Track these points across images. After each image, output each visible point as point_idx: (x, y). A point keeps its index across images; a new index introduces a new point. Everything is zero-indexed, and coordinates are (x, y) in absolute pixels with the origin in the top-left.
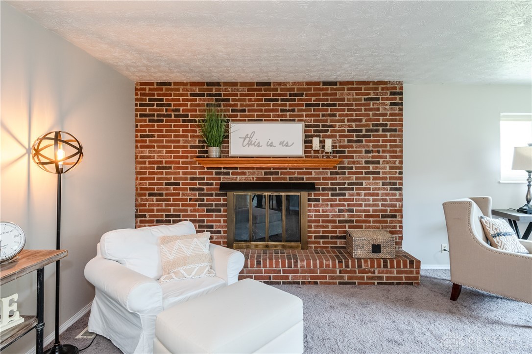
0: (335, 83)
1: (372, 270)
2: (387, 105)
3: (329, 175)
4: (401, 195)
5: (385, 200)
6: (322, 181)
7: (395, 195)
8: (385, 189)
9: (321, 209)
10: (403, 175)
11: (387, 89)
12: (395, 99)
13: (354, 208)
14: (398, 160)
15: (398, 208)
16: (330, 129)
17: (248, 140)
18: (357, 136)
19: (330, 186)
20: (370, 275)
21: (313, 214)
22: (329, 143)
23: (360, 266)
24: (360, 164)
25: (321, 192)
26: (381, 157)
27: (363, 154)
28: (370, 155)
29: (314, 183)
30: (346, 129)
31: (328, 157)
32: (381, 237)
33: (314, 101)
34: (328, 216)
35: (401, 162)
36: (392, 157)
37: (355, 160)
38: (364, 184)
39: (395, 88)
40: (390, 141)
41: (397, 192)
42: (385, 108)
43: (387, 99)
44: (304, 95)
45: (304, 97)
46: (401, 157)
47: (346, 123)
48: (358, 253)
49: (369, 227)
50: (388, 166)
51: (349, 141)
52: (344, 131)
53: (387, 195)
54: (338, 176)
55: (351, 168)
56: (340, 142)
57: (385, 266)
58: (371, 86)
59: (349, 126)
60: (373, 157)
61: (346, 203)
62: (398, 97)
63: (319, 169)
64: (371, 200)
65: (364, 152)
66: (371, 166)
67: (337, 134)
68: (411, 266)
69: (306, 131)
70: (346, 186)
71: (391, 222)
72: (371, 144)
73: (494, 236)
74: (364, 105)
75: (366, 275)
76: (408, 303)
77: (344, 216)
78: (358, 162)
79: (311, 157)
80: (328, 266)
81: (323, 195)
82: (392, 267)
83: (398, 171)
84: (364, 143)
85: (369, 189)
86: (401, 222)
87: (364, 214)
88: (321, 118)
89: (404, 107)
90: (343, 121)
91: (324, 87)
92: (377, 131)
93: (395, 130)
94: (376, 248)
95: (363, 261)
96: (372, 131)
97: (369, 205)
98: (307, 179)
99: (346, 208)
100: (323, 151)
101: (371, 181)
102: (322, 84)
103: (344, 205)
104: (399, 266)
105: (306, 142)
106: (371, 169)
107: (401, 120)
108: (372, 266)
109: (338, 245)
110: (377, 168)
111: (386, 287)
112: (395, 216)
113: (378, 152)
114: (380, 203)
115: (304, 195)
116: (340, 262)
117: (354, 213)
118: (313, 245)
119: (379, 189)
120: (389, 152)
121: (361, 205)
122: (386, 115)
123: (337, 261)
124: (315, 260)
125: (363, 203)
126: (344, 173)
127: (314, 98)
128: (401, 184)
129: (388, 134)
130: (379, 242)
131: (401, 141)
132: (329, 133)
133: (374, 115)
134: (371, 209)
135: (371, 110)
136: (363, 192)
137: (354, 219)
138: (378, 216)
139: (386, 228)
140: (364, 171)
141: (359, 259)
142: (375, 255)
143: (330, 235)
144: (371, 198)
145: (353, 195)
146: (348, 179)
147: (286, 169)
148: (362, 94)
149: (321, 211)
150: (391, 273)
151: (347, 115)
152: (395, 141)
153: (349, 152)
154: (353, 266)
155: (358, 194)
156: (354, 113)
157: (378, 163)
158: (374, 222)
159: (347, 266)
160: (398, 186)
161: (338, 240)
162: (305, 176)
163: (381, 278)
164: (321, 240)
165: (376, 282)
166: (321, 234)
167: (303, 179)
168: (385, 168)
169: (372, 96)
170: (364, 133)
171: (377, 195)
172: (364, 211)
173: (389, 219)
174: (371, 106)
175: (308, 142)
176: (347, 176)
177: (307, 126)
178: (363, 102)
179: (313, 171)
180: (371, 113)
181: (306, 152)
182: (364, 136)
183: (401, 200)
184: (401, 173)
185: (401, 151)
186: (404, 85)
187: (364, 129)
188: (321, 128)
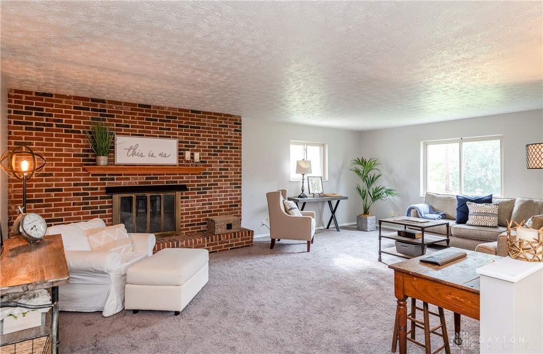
0: (199, 112)
1: (227, 241)
2: (232, 131)
3: (196, 179)
4: (241, 191)
5: (232, 195)
6: (190, 183)
7: (237, 191)
8: (231, 187)
9: (190, 204)
10: (242, 178)
11: (232, 120)
12: (237, 127)
13: (213, 202)
14: (239, 168)
15: (239, 200)
16: (196, 145)
17: (133, 151)
18: (214, 151)
19: (196, 187)
20: (226, 244)
21: (184, 208)
22: (197, 156)
23: (220, 239)
24: (216, 170)
25: (190, 191)
26: (229, 166)
27: (218, 164)
28: (223, 164)
29: (185, 185)
30: (207, 146)
31: (196, 166)
32: (231, 219)
33: (185, 123)
34: (195, 209)
35: (241, 169)
36: (235, 166)
37: (213, 168)
38: (219, 185)
39: (237, 120)
40: (234, 155)
41: (238, 189)
42: (231, 133)
43: (232, 127)
44: (177, 119)
45: (177, 120)
46: (240, 166)
47: (207, 141)
48: (218, 231)
49: (221, 214)
50: (233, 172)
51: (209, 154)
52: (206, 147)
53: (233, 191)
54: (202, 179)
55: (211, 173)
56: (203, 155)
57: (235, 237)
58: (223, 117)
59: (209, 144)
60: (224, 166)
61: (207, 199)
62: (239, 126)
63: (188, 174)
64: (223, 195)
65: (218, 162)
66: (223, 172)
67: (201, 149)
68: (249, 235)
69: (179, 146)
70: (207, 186)
71: (235, 209)
72: (223, 157)
73: (289, 210)
74: (218, 129)
75: (223, 245)
76: (250, 254)
77: (205, 208)
78: (215, 169)
79: (184, 166)
80: (200, 242)
81: (191, 193)
82: (239, 237)
83: (239, 175)
84: (219, 156)
85: (222, 188)
86: (240, 209)
87: (218, 205)
88: (190, 136)
89: (242, 133)
90: (205, 140)
91: (192, 114)
92: (227, 148)
93: (237, 148)
94: (229, 226)
95: (222, 235)
96: (223, 148)
97: (222, 199)
98: (180, 182)
99: (207, 202)
100: (193, 162)
101: (223, 182)
102: (190, 112)
103: (206, 200)
104: (242, 236)
105: (180, 154)
106: (223, 174)
107: (241, 141)
108: (227, 238)
109: (202, 229)
110: (226, 173)
111: (236, 250)
112: (237, 205)
113: (227, 162)
114: (228, 197)
115: (178, 194)
116: (208, 238)
117: (213, 205)
118: (184, 232)
119: (228, 188)
120: (234, 162)
121: (217, 200)
122: (231, 137)
123: (206, 238)
124: (191, 240)
125: (218, 198)
126: (206, 177)
127: (184, 121)
128: (241, 184)
129: (233, 150)
130: (231, 222)
131: (241, 155)
132: (195, 148)
133: (225, 137)
134: (223, 201)
135: (223, 133)
136: (218, 190)
137: (213, 210)
138: (227, 206)
139: (232, 214)
140: (218, 175)
141: (219, 235)
142: (229, 231)
143: (196, 223)
144: (223, 194)
145: (212, 193)
146: (209, 181)
147: (163, 174)
148: (217, 122)
149: (190, 206)
150: (238, 241)
151: (207, 136)
152: (237, 155)
153: (209, 162)
154: (216, 240)
155: (215, 192)
156: (212, 134)
157: (227, 170)
158: (225, 210)
159: (212, 241)
160: (239, 185)
161: (202, 226)
162: (178, 180)
163: (232, 245)
164: (190, 227)
165: (229, 248)
166: (190, 223)
167: (176, 182)
168: (231, 173)
169: (223, 124)
170: (218, 149)
171: (227, 191)
172: (219, 203)
173: (233, 208)
174: (223, 131)
175: (181, 154)
176: (208, 179)
177: (180, 142)
178: (218, 127)
179: (184, 176)
180: (223, 135)
181: (179, 161)
182: (219, 151)
183: (240, 194)
184: (240, 177)
185: (241, 162)
186: (242, 119)
187: (218, 146)
188: (190, 144)
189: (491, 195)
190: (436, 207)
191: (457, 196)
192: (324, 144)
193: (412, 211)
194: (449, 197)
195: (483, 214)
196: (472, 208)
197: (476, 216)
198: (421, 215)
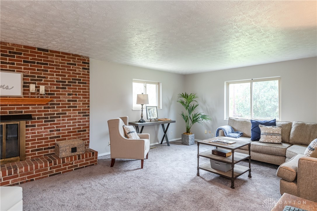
0: (47, 51)
1: (71, 162)
2: (80, 69)
3: (43, 109)
4: (89, 118)
5: (80, 122)
6: (37, 113)
7: (85, 119)
8: (79, 116)
9: (36, 131)
10: (90, 108)
11: (81, 60)
12: (85, 66)
13: (61, 129)
14: (87, 100)
15: (87, 126)
16: (43, 79)
18: (62, 85)
19: (43, 116)
20: (70, 165)
21: (30, 135)
22: (42, 89)
23: (64, 162)
24: (64, 102)
25: (37, 120)
26: (78, 98)
27: (67, 96)
28: (71, 96)
29: (31, 115)
30: (55, 80)
31: (42, 97)
32: (77, 143)
33: (31, 59)
34: (42, 135)
35: (89, 101)
36: (84, 98)
37: (61, 99)
38: (67, 114)
39: (85, 60)
40: (83, 89)
41: (87, 117)
42: (79, 70)
43: (81, 65)
44: (22, 54)
45: (22, 56)
46: (89, 98)
47: (55, 76)
48: (63, 154)
49: (70, 139)
50: (81, 103)
51: (57, 88)
52: (54, 81)
53: (81, 119)
54: (49, 110)
55: (59, 104)
56: (51, 88)
57: (79, 159)
58: (71, 56)
59: (57, 78)
60: (73, 98)
61: (55, 126)
62: (87, 65)
63: (35, 105)
64: (72, 123)
65: (67, 94)
66: (71, 103)
67: (49, 83)
68: (93, 155)
69: (24, 79)
70: (55, 115)
71: (83, 134)
72: (71, 90)
73: (128, 134)
74: (67, 67)
75: (67, 166)
76: (91, 175)
77: (53, 134)
78: (63, 101)
79: (28, 97)
80: (41, 167)
81: (38, 122)
82: (83, 158)
83: (87, 105)
84: (67, 89)
85: (70, 116)
86: (89, 133)
87: (67, 131)
88: (36, 71)
89: (90, 71)
90: (53, 75)
91: (39, 51)
92: (75, 83)
93: (85, 83)
94: (74, 150)
95: (65, 159)
96: (72, 82)
97: (70, 126)
98: (25, 112)
99: (55, 129)
100: (38, 94)
101: (72, 112)
102: (37, 49)
103: (54, 127)
104: (86, 157)
105: (24, 86)
106: (71, 105)
107: (89, 78)
108: (71, 160)
109: (49, 153)
110: (75, 104)
111: (79, 170)
112: (85, 131)
113: (76, 95)
114: (77, 124)
115: (23, 124)
116: (51, 162)
117: (61, 132)
118: (30, 157)
119: (76, 116)
120: (82, 95)
121: (65, 126)
122: (80, 74)
123: (48, 163)
124: (31, 165)
125: (67, 125)
126: (54, 108)
127: (30, 57)
128: (89, 113)
129: (82, 85)
130: (76, 146)
131: (89, 89)
132: (43, 82)
133: (73, 73)
134: (71, 128)
135: (71, 70)
136: (67, 118)
137: (61, 135)
138: (75, 132)
139: (80, 138)
140: (67, 106)
141: (63, 158)
142: (73, 154)
143: (43, 148)
144: (71, 122)
145: (60, 121)
146: (57, 111)
147: (6, 105)
148: (66, 60)
149: (36, 133)
150: (82, 161)
151: (55, 72)
152: (85, 89)
153: (57, 94)
154: (59, 163)
155: (63, 120)
156: (61, 71)
157: (76, 101)
158: (73, 135)
159: (55, 164)
160: (87, 114)
161: (49, 150)
162: (23, 110)
163: (76, 166)
164: (37, 152)
165: (73, 169)
166: (37, 148)
167: (22, 112)
168: (80, 104)
169: (72, 62)
170: (67, 83)
171: (75, 119)
172: (67, 129)
173: (82, 133)
174: (71, 68)
175: (25, 86)
176: (56, 109)
177: (24, 76)
178: (66, 65)
179: (30, 107)
180: (71, 72)
181: (24, 94)
182: (67, 85)
183: (89, 121)
184: (89, 107)
185: (89, 95)
186: (90, 59)
187: (67, 81)
188: (36, 78)
189: (275, 120)
190: (236, 128)
191: (251, 120)
192: (159, 83)
193: (220, 131)
194: (245, 121)
195: (272, 134)
196: (263, 129)
197: (267, 135)
198: (226, 134)
